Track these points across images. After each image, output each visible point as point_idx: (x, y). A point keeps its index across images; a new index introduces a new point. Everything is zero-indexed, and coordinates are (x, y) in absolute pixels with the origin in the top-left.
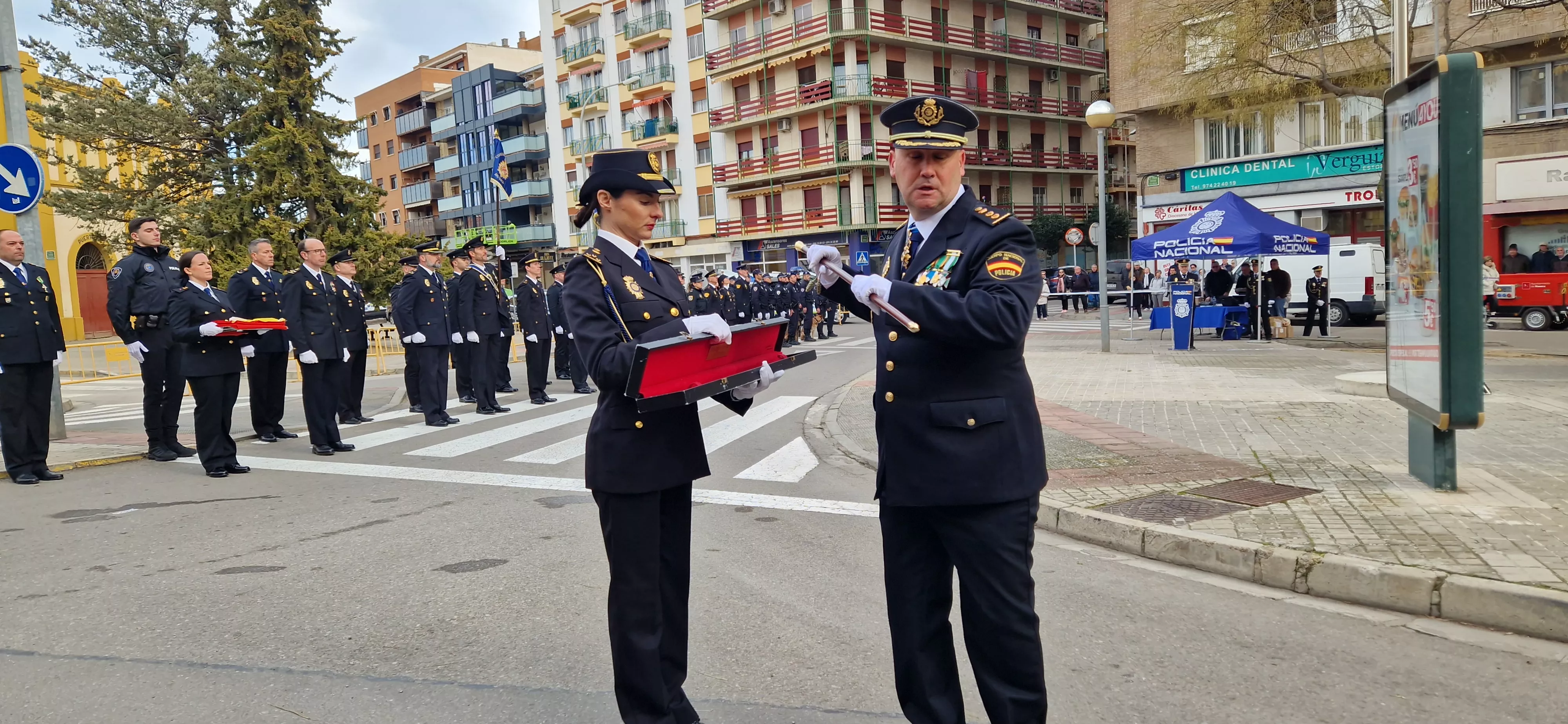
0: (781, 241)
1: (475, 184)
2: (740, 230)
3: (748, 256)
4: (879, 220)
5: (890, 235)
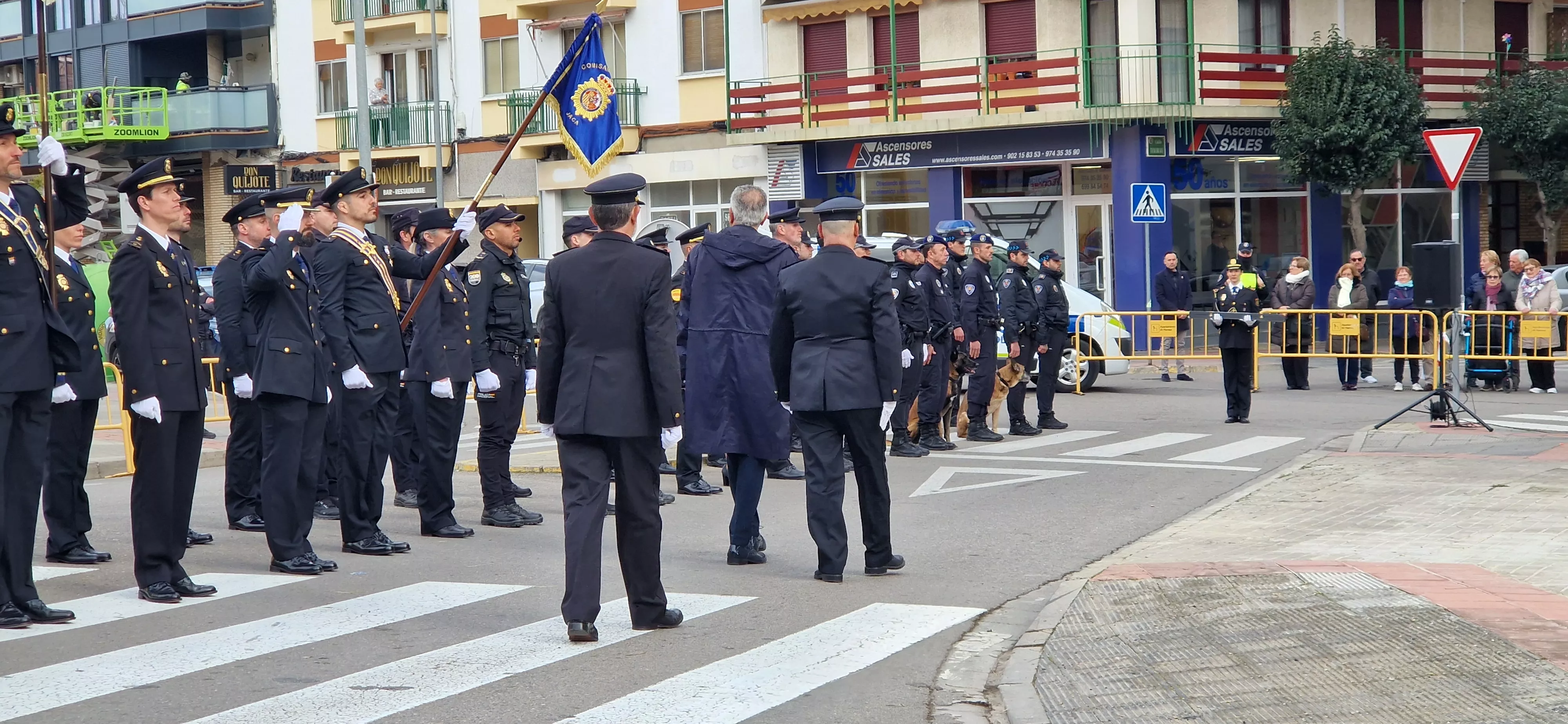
2: (795, 111)
3: (816, 185)
4: (1198, 93)
5: (1231, 138)
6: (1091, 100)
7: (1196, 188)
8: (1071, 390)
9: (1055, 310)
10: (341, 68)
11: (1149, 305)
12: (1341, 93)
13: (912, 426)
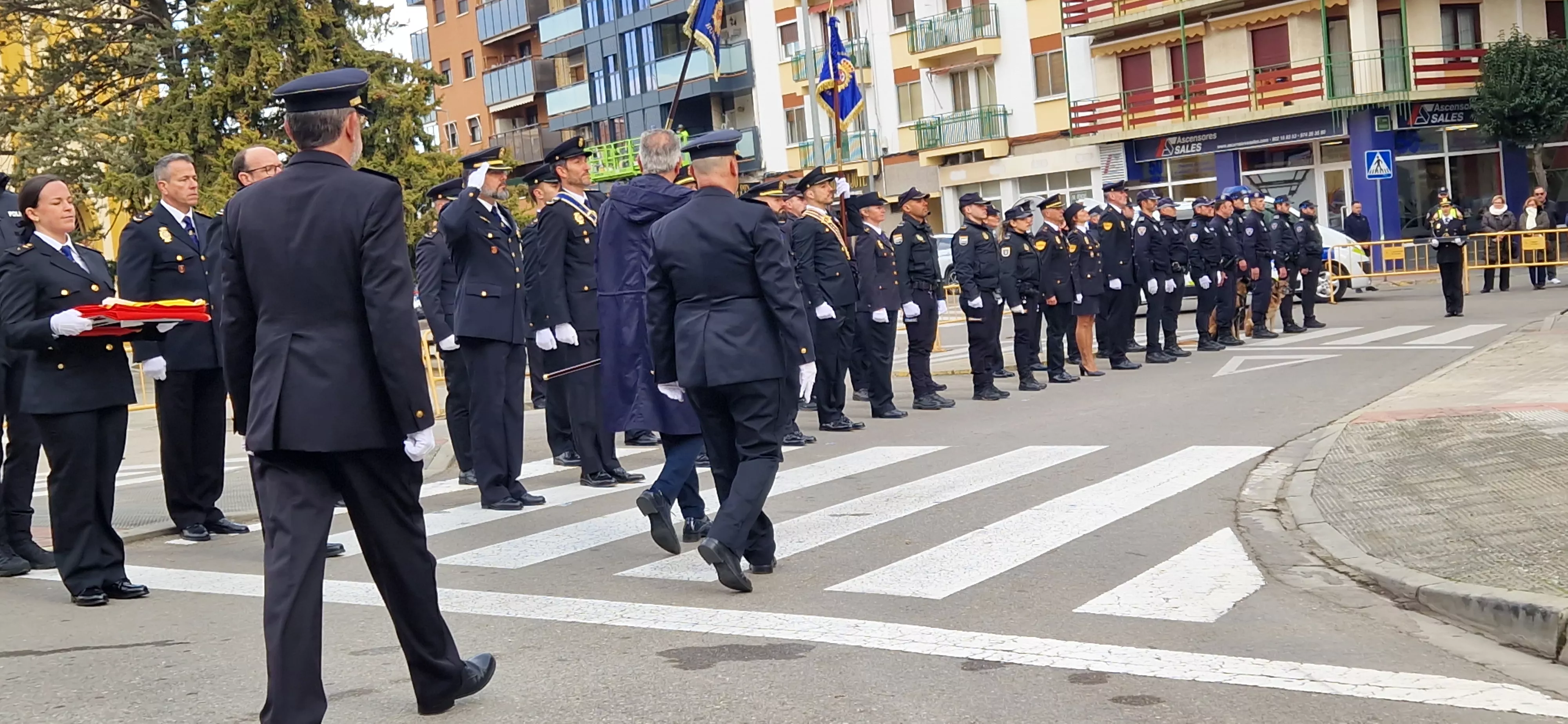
0: (1205, 137)
1: (611, 59)
2: (1118, 119)
3: (1136, 172)
4: (1413, 82)
5: (1439, 113)
6: (1332, 94)
7: (1414, 152)
8: (1326, 301)
9: (1312, 243)
10: (801, 112)
11: (1383, 238)
12: (1522, 74)
13: (1212, 330)
